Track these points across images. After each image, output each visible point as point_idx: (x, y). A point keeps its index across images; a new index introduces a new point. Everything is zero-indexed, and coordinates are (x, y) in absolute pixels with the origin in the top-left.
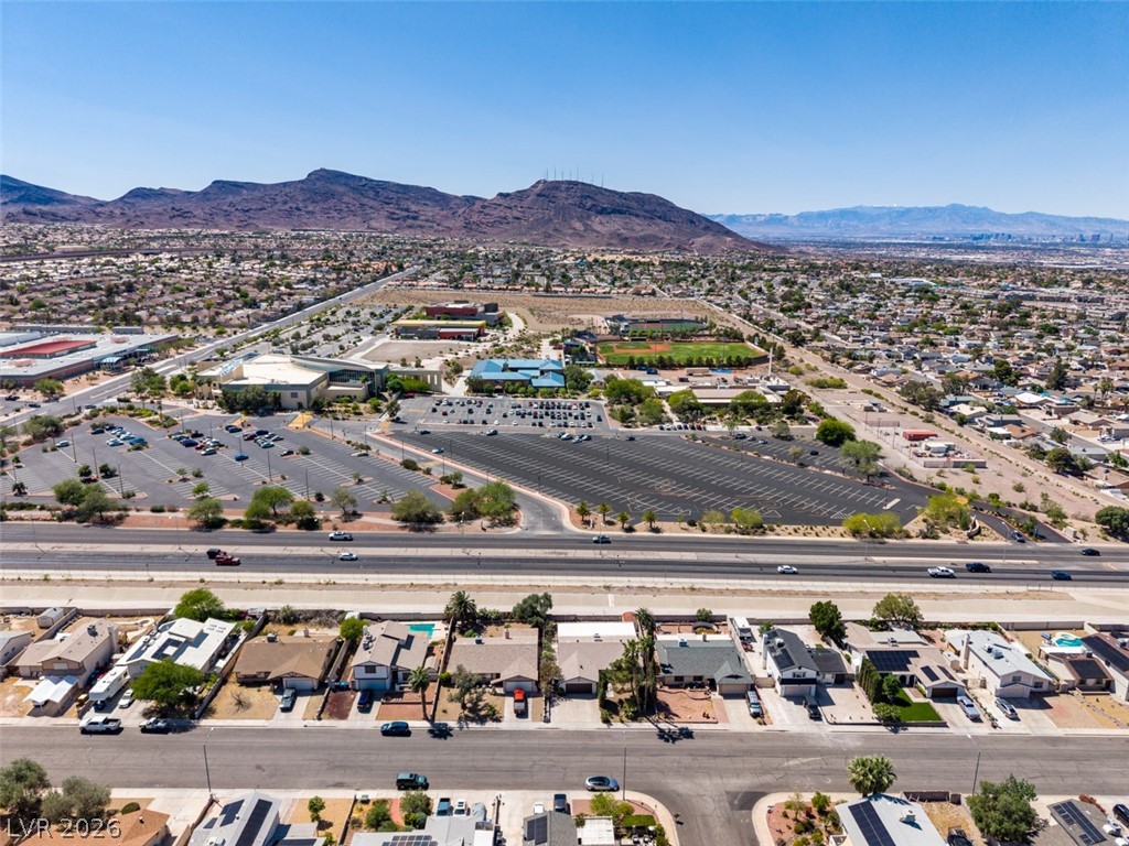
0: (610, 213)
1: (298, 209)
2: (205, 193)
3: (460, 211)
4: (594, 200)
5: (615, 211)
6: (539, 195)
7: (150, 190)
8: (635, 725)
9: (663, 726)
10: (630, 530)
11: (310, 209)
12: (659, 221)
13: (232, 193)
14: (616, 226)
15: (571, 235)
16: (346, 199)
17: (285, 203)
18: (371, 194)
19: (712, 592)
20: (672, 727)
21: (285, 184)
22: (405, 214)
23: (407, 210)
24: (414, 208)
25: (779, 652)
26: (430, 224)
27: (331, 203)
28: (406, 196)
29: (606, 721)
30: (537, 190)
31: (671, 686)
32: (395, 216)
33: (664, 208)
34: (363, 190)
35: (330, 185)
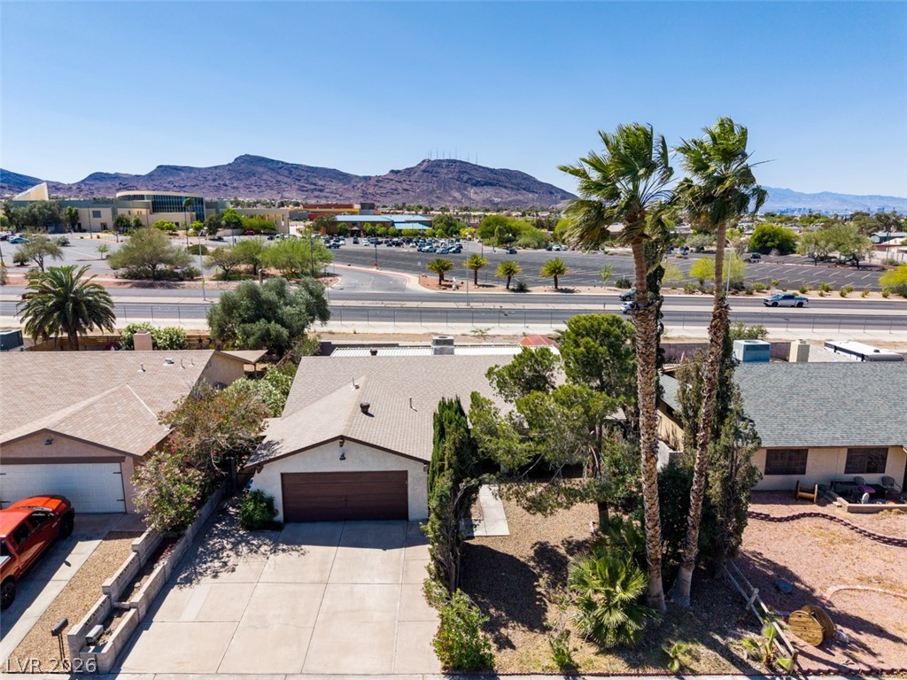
0: (483, 185)
1: (225, 185)
2: (150, 175)
3: (359, 186)
4: (470, 174)
5: (487, 184)
6: (424, 171)
7: (107, 174)
10: (522, 289)
11: (235, 185)
12: (524, 192)
13: (171, 175)
14: (489, 195)
15: (450, 202)
16: (265, 177)
17: (214, 180)
18: (286, 173)
21: (216, 168)
22: (313, 187)
23: (315, 184)
24: (320, 183)
27: (253, 180)
28: (314, 174)
30: (423, 167)
32: (305, 189)
33: (528, 182)
34: (280, 171)
35: (251, 166)
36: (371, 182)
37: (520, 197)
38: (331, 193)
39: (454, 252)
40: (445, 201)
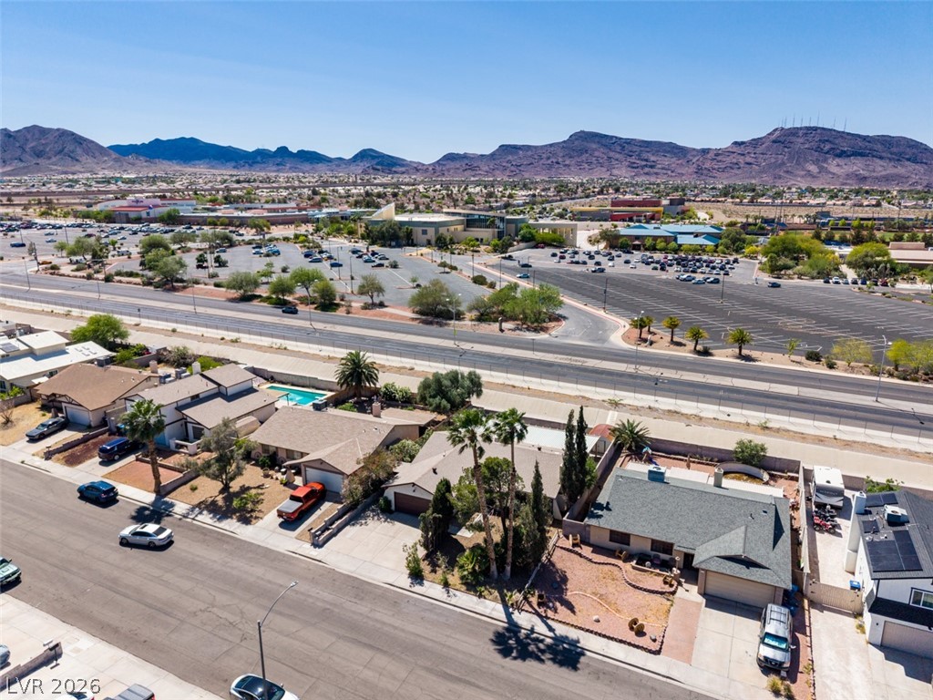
0: (849, 156)
1: (558, 163)
2: (493, 155)
3: (694, 160)
4: (833, 144)
5: (855, 154)
6: (774, 142)
7: (458, 154)
8: (466, 600)
9: (525, 620)
10: (706, 352)
11: (567, 162)
12: (908, 163)
13: (511, 154)
14: (855, 168)
15: (802, 177)
16: (596, 154)
17: (548, 158)
18: (618, 149)
19: (803, 437)
20: (541, 628)
21: (551, 145)
22: (644, 163)
23: (646, 160)
24: (653, 158)
25: (886, 534)
26: (665, 171)
27: (584, 157)
28: (648, 149)
29: (417, 576)
30: (773, 137)
31: (598, 549)
32: (635, 165)
33: (915, 150)
34: (612, 147)
35: (585, 143)
36: (709, 156)
37: (900, 170)
38: (663, 169)
39: (711, 282)
40: (796, 176)
